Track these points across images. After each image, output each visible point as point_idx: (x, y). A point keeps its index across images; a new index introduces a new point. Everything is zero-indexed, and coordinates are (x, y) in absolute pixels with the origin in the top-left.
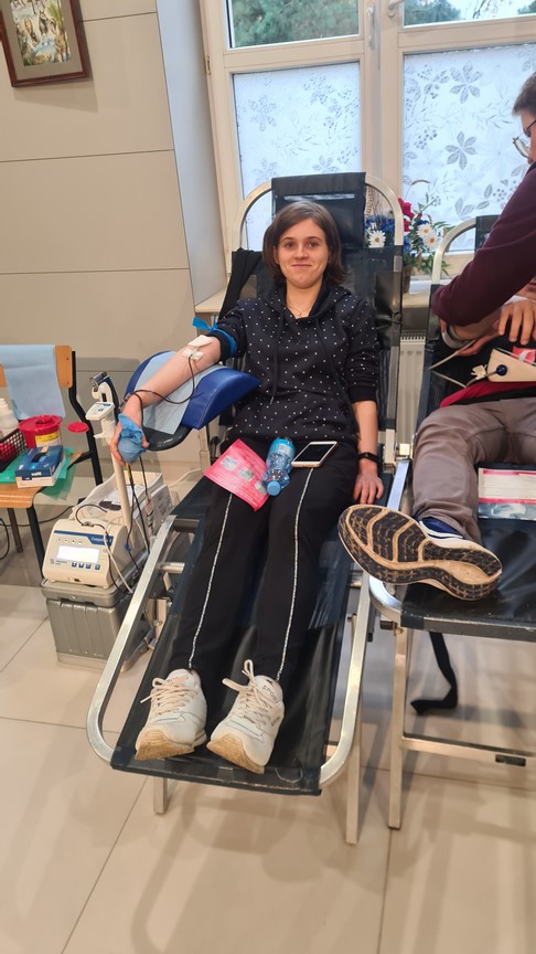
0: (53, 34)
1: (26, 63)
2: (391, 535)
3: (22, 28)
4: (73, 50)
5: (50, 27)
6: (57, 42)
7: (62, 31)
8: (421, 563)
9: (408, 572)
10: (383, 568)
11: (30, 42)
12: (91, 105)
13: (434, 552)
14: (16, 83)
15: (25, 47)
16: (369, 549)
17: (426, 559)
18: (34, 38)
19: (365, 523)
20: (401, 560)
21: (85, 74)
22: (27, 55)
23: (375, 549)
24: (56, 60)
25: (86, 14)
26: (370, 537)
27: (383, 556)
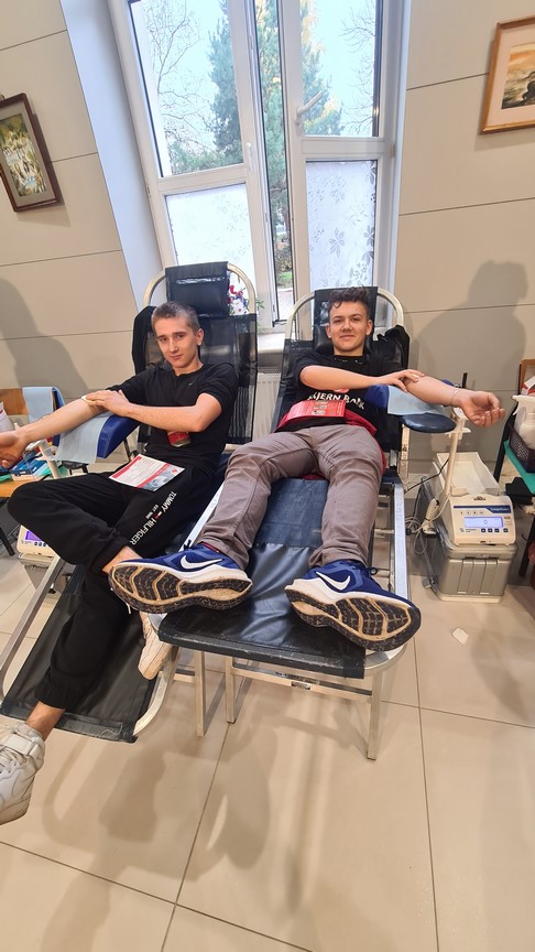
0: (33, 173)
1: (20, 195)
2: (150, 584)
3: (14, 170)
4: (47, 183)
5: (30, 167)
6: (37, 178)
7: (38, 170)
8: (181, 597)
9: (173, 604)
10: (151, 606)
11: (20, 179)
12: (66, 222)
13: (188, 587)
14: (17, 209)
15: (18, 182)
16: (136, 595)
17: (184, 594)
18: (22, 176)
19: (128, 578)
20: (163, 598)
21: (58, 200)
22: (20, 189)
23: (140, 595)
24: (38, 191)
25: (53, 156)
26: (134, 586)
27: (148, 598)
